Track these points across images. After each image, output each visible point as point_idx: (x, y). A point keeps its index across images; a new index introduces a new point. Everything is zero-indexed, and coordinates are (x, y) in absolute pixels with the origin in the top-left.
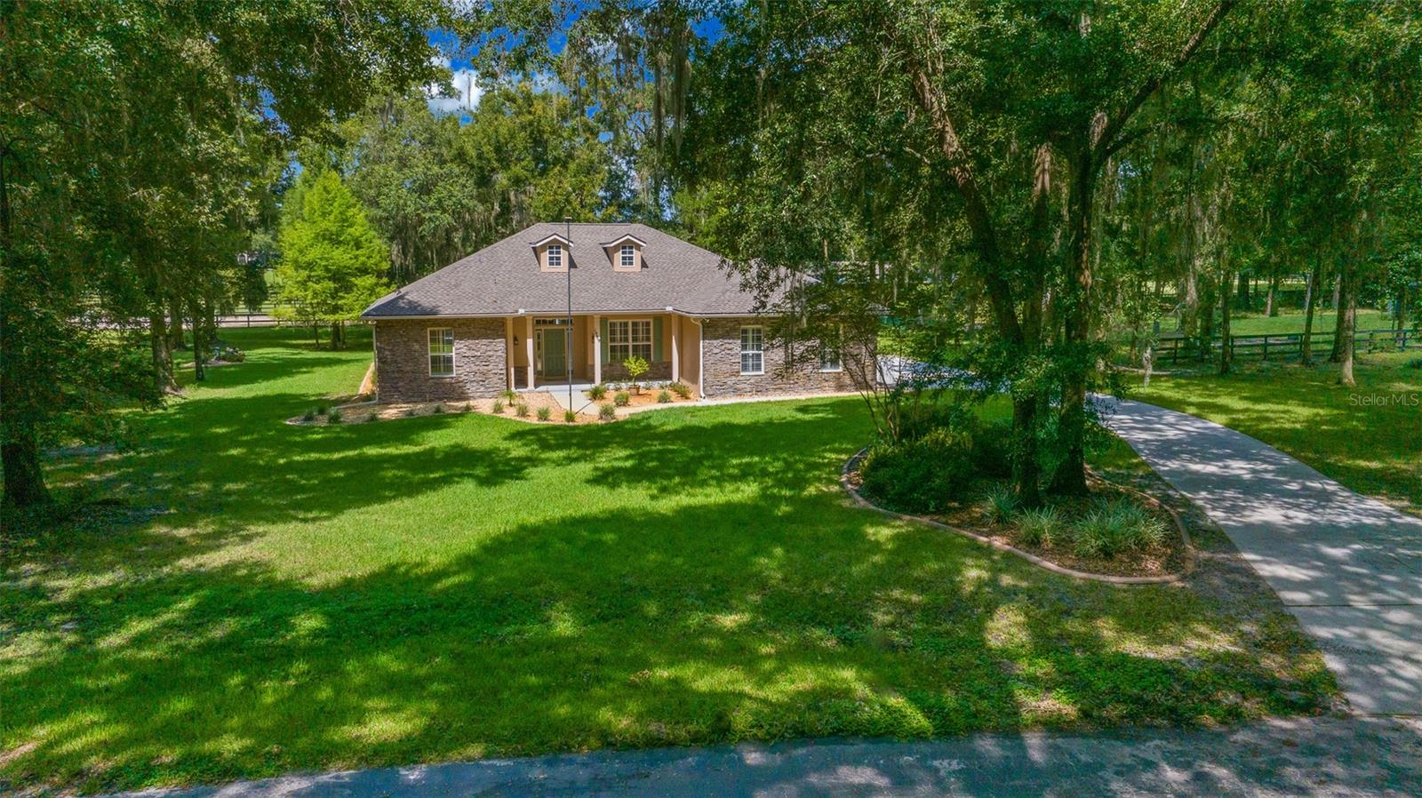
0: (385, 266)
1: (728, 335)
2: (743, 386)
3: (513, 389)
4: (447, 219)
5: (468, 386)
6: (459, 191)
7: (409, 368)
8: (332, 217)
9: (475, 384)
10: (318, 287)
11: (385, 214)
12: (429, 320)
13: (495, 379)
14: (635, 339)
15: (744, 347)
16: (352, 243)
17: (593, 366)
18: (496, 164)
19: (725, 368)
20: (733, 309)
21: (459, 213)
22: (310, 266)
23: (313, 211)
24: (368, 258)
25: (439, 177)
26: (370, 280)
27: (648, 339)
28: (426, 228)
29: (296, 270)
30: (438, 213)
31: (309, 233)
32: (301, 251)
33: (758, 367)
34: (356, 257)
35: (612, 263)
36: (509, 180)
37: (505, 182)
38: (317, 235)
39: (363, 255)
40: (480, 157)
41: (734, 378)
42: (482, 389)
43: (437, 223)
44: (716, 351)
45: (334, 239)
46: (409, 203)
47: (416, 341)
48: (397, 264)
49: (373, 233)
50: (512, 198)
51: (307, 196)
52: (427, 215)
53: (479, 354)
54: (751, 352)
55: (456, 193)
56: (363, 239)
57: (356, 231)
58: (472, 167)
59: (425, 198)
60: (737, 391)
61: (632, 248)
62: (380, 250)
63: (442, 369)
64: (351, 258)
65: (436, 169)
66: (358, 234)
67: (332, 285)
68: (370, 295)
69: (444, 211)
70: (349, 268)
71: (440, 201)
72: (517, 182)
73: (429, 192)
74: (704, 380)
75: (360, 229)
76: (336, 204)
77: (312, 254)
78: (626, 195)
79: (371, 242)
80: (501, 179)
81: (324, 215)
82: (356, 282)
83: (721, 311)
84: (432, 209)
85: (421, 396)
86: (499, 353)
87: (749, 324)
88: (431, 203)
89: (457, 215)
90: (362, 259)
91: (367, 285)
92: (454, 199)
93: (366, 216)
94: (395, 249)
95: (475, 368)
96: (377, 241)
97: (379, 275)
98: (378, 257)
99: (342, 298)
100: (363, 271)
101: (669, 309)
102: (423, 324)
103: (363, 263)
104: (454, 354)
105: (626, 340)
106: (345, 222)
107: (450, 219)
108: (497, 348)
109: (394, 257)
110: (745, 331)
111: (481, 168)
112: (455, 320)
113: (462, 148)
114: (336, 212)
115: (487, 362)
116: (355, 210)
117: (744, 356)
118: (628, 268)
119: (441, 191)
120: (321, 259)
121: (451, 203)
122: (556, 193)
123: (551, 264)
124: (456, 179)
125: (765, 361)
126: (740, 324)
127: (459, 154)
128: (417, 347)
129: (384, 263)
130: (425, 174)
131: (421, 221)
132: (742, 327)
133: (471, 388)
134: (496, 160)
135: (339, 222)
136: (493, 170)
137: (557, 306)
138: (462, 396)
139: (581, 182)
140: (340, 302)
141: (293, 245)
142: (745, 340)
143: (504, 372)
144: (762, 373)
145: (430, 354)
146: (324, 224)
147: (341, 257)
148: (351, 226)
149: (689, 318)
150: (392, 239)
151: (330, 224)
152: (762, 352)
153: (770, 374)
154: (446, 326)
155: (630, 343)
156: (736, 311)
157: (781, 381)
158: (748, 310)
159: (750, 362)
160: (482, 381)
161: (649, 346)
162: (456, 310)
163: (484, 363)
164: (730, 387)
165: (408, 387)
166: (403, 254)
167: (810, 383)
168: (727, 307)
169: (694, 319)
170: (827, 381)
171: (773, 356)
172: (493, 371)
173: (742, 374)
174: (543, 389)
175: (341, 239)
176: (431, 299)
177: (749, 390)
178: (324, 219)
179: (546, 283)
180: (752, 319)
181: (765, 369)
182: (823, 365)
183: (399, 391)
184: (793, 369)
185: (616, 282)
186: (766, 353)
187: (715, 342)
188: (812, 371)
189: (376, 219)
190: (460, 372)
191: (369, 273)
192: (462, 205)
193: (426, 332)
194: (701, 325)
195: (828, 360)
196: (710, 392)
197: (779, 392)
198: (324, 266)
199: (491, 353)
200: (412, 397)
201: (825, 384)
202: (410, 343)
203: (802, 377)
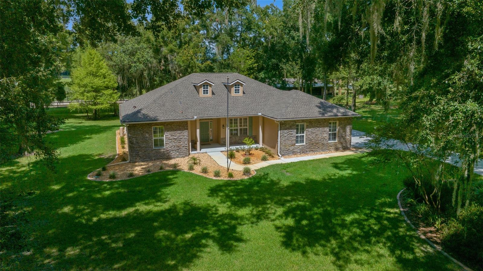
0: (116, 85)
1: (290, 128)
2: (296, 150)
3: (191, 152)
4: (142, 66)
5: (171, 152)
6: (146, 55)
7: (144, 145)
8: (93, 65)
9: (174, 151)
10: (89, 95)
11: (114, 64)
12: (153, 123)
13: (184, 149)
14: (241, 126)
15: (297, 133)
16: (102, 76)
17: (225, 139)
18: (162, 44)
19: (289, 142)
20: (293, 116)
21: (146, 64)
22: (85, 86)
23: (85, 63)
24: (109, 82)
25: (138, 49)
26: (110, 91)
27: (247, 126)
28: (132, 70)
29: (79, 87)
30: (138, 64)
31: (84, 72)
32: (81, 80)
33: (303, 142)
34: (104, 82)
35: (230, 93)
36: (168, 50)
37: (166, 51)
38: (87, 73)
39: (107, 81)
40: (156, 41)
41: (293, 147)
42: (178, 154)
43: (137, 68)
44: (286, 135)
45: (95, 75)
46: (125, 59)
47: (147, 133)
48: (120, 84)
49: (110, 72)
50: (169, 58)
51: (83, 57)
52: (133, 65)
53: (176, 138)
54: (299, 135)
55: (145, 56)
56: (106, 74)
57: (103, 71)
58: (153, 45)
59: (133, 57)
60: (294, 153)
61: (239, 85)
62: (114, 79)
63: (159, 145)
64: (102, 83)
65: (136, 46)
66: (104, 72)
67: (94, 94)
68: (110, 97)
69: (140, 63)
70: (101, 87)
71: (138, 59)
72: (171, 51)
73: (134, 55)
74: (280, 148)
75: (105, 70)
76: (95, 60)
77: (86, 81)
79: (110, 76)
80: (165, 50)
81: (90, 64)
82: (104, 92)
83: (288, 117)
84: (135, 62)
85: (149, 158)
86: (185, 137)
87: (300, 122)
88: (135, 60)
90: (107, 83)
91: (109, 94)
92: (145, 58)
93: (107, 65)
94: (119, 78)
95: (174, 144)
96: (112, 75)
97: (114, 89)
98: (113, 82)
99: (99, 99)
100: (107, 88)
101: (260, 114)
102: (150, 125)
103: (107, 85)
104: (164, 138)
105: (237, 126)
106: (99, 67)
107: (143, 66)
108: (185, 134)
109: (119, 82)
110: (298, 126)
111: (156, 45)
112: (165, 123)
113: (148, 37)
114: (95, 63)
115: (180, 140)
116: (102, 62)
117: (297, 137)
118: (237, 94)
119: (138, 55)
120: (89, 83)
121: (143, 59)
122: (187, 56)
123: (204, 93)
124: (145, 50)
125: (306, 139)
126: (296, 122)
127: (147, 39)
128: (147, 135)
129: (116, 84)
130: (132, 48)
131: (130, 67)
132: (297, 124)
133: (173, 154)
134: (162, 42)
135: (96, 67)
136: (161, 46)
137: (212, 114)
138: (169, 158)
140: (98, 101)
141: (77, 77)
142: (297, 129)
143: (187, 145)
144: (304, 144)
145: (154, 138)
146: (90, 69)
147: (98, 82)
148: (101, 69)
149: (274, 121)
150: (118, 74)
151: (93, 69)
152: (305, 134)
153: (308, 144)
154: (161, 125)
155: (239, 128)
156: (295, 117)
157: (312, 147)
158: (300, 116)
159: (300, 139)
160: (178, 150)
161: (246, 129)
162: (166, 118)
163: (178, 142)
164: (291, 151)
165: (144, 154)
166: (123, 80)
167: (324, 147)
168: (291, 115)
169: (277, 121)
170: (331, 146)
171: (309, 136)
172: (183, 145)
173: (296, 145)
174: (203, 150)
175: (98, 74)
176: (153, 112)
177: (299, 152)
178: (90, 66)
179: (203, 102)
180: (301, 120)
181: (306, 142)
182: (329, 139)
183: (139, 156)
184: (317, 142)
185: (233, 101)
186: (306, 135)
187: (285, 131)
188: (325, 142)
189: (111, 66)
190: (167, 146)
191: (109, 89)
192: (148, 60)
193: (152, 129)
194: (279, 124)
195: (331, 137)
196: (283, 154)
197: (311, 152)
198: (91, 86)
199: (182, 137)
200: (145, 158)
201: (330, 148)
202: (144, 134)
203: (321, 145)
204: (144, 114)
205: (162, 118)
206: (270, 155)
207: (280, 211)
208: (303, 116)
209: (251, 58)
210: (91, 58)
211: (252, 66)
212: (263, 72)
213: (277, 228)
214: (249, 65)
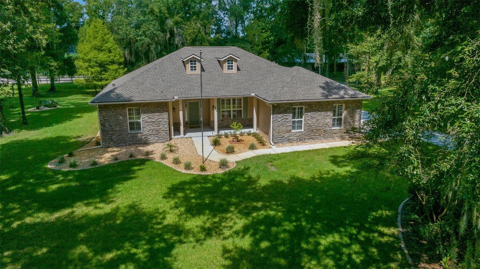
0: (122, 60)
1: (285, 111)
2: (292, 137)
3: (173, 136)
4: (147, 40)
5: (149, 137)
6: (152, 27)
7: (117, 129)
8: (98, 39)
9: (153, 136)
10: (93, 70)
11: (121, 38)
12: (127, 104)
13: (163, 133)
14: (234, 107)
15: (294, 117)
16: (107, 51)
17: (213, 121)
18: (167, 15)
19: (284, 128)
20: (289, 98)
21: (153, 37)
22: (89, 61)
23: (90, 36)
24: (114, 57)
25: (144, 21)
26: (115, 67)
27: (241, 107)
28: (138, 44)
29: (84, 62)
30: (143, 37)
31: (89, 46)
32: (85, 54)
33: (301, 128)
34: (109, 57)
35: (222, 68)
36: (173, 22)
37: (172, 23)
38: (92, 47)
39: (112, 56)
40: (160, 12)
41: (288, 134)
42: (157, 138)
43: (143, 42)
44: (279, 120)
45: (100, 49)
46: (131, 33)
47: (121, 115)
48: (128, 59)
49: (116, 46)
50: (175, 31)
51: (88, 30)
52: (139, 38)
53: (154, 120)
54: (296, 120)
55: (151, 28)
56: (111, 49)
57: (109, 45)
58: (157, 16)
59: (138, 30)
60: (290, 141)
61: (232, 61)
62: (120, 53)
63: (136, 128)
64: (107, 57)
65: (142, 18)
66: (110, 46)
67: (99, 69)
68: (116, 73)
69: (146, 36)
70: (106, 61)
71: (144, 32)
72: (177, 23)
73: (139, 28)
74: (273, 135)
75: (111, 44)
76: (100, 34)
77: (90, 56)
78: (223, 28)
79: (115, 50)
80: (170, 22)
81: (95, 38)
82: (110, 68)
83: (282, 99)
84: (141, 36)
85: (125, 143)
86: (165, 120)
87: (297, 105)
88: (140, 33)
89: (152, 39)
90: (112, 57)
91: (114, 69)
92: (150, 31)
93: (114, 38)
94: (127, 52)
95: (153, 128)
96: (119, 49)
97: (120, 64)
98: (119, 56)
99: (104, 74)
100: (113, 62)
101: (253, 94)
102: (124, 106)
103: (112, 59)
104: (141, 121)
105: (230, 107)
106: (104, 41)
107: (149, 40)
108: (164, 118)
109: (126, 56)
110: (294, 109)
111: (161, 17)
112: (141, 103)
113: (152, 8)
114: (100, 37)
115: (159, 124)
116: (109, 36)
117: (294, 122)
118: (230, 71)
119: (144, 28)
120: (94, 58)
121: (149, 33)
122: (194, 28)
123: (192, 70)
124: (151, 22)
125: (305, 125)
126: (292, 105)
127: (151, 11)
128: (121, 118)
130: (138, 20)
131: (137, 41)
132: (293, 107)
133: (151, 139)
134: (168, 13)
135: (101, 41)
136: (166, 18)
137: (195, 94)
138: (146, 143)
139: (205, 23)
140: (103, 76)
141: (82, 52)
142: (294, 113)
143: (168, 129)
144: (302, 130)
145: (129, 121)
146: (95, 42)
147: (102, 57)
148: (106, 43)
149: (265, 103)
150: (125, 48)
151: (97, 42)
152: (303, 119)
153: (307, 131)
154: (137, 106)
155: (232, 109)
156: (291, 99)
157: (312, 135)
158: (297, 98)
159: (297, 125)
160: (156, 134)
161: (241, 111)
162: (141, 98)
163: (157, 125)
164: (286, 138)
165: (118, 138)
166: (130, 54)
167: (326, 135)
168: (286, 97)
169: (269, 104)
170: (335, 133)
171: (309, 122)
172: (162, 129)
173: (292, 131)
174: (188, 135)
175: (103, 49)
176: (128, 92)
177: (296, 139)
178: (95, 40)
179: (189, 80)
180: (299, 103)
181: (304, 128)
182: (333, 125)
183: (113, 141)
184: (319, 128)
185: (225, 79)
186: (305, 120)
187: (279, 116)
188: (328, 128)
189: (118, 39)
190: (145, 130)
191: (115, 63)
192: (154, 33)
193: (126, 110)
194: (272, 107)
195: (336, 123)
196: (276, 142)
197: (311, 140)
198: (95, 61)
199: (161, 120)
200: (120, 143)
201: (334, 135)
202: (117, 116)
203: (323, 132)
204: (117, 94)
205: (137, 98)
206: (261, 143)
207: (240, 223)
208: (300, 98)
209: (267, 31)
210: (96, 32)
211: (268, 39)
212: (281, 46)
213: (226, 251)
214: (265, 38)
